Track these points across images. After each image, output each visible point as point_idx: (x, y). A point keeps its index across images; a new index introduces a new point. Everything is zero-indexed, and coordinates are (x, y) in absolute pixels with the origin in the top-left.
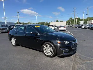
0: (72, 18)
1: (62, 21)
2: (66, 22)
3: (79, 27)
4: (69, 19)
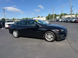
0: (50, 14)
1: (43, 17)
2: (45, 17)
3: (56, 21)
4: (48, 15)
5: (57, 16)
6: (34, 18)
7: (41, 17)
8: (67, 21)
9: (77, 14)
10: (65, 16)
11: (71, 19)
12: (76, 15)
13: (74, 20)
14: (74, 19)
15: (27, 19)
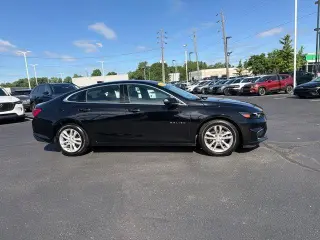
1: (114, 74)
5: (172, 70)
6: (76, 76)
7: (110, 74)
8: (216, 89)
9: (243, 63)
10: (203, 71)
11: (231, 82)
12: (240, 66)
13: (242, 85)
14: (238, 81)
15: (42, 81)
